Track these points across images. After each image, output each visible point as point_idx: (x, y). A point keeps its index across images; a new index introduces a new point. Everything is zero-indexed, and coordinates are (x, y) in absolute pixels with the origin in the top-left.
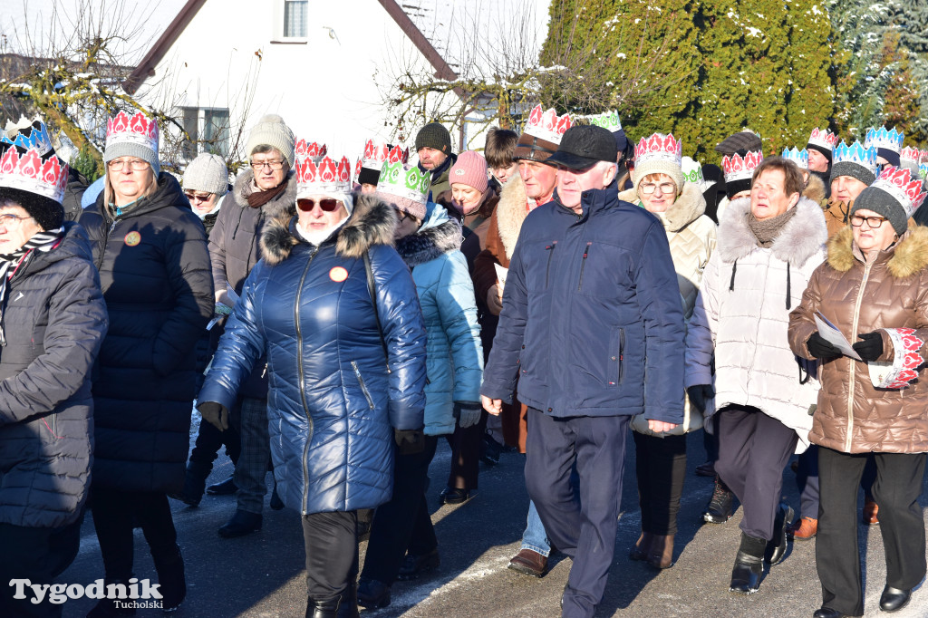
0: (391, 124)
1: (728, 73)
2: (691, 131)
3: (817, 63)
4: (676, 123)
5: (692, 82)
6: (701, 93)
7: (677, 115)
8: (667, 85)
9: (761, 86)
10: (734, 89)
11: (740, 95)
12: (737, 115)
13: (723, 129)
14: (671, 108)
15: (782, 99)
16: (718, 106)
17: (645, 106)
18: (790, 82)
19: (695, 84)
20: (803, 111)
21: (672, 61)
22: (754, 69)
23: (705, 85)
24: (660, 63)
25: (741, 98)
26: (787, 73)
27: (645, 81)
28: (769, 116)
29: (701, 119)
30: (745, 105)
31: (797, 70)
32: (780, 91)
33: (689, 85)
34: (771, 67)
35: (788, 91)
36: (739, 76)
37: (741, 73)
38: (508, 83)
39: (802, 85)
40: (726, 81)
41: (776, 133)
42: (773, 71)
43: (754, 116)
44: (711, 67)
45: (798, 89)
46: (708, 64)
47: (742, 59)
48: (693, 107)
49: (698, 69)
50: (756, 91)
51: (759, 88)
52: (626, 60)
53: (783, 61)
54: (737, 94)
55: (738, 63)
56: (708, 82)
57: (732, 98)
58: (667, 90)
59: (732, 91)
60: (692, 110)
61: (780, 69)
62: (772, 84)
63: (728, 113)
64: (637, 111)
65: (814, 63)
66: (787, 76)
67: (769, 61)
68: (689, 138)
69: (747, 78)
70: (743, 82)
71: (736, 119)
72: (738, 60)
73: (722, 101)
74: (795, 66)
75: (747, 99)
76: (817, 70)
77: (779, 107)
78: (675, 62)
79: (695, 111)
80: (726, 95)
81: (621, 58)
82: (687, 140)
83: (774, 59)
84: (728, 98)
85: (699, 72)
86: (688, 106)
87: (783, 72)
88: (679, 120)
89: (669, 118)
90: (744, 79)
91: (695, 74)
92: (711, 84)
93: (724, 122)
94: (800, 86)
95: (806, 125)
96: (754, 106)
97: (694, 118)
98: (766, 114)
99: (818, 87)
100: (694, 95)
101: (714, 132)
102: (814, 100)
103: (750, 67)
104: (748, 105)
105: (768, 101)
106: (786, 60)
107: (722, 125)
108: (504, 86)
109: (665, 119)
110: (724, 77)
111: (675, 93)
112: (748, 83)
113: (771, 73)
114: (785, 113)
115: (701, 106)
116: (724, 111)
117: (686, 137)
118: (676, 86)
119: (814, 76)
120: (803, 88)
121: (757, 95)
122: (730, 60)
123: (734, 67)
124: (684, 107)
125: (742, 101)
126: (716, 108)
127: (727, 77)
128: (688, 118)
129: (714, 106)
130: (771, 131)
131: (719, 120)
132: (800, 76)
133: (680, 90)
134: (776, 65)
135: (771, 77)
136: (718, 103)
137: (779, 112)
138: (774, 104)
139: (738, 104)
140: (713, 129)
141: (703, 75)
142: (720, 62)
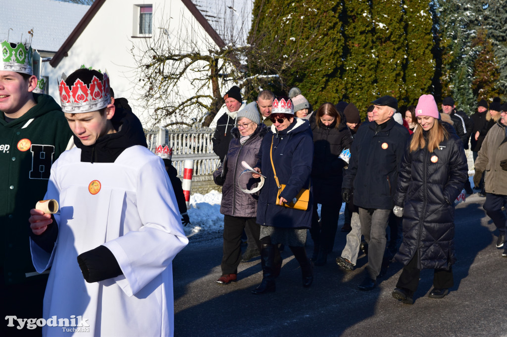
0: (143, 80)
1: (363, 50)
2: (338, 85)
3: (423, 46)
4: (327, 81)
5: (338, 56)
6: (346, 63)
7: (327, 75)
8: (321, 57)
9: (386, 59)
10: (368, 60)
11: (372, 64)
12: (370, 77)
13: (361, 84)
14: (323, 72)
15: (400, 67)
16: (357, 71)
17: (308, 70)
18: (405, 57)
19: (340, 57)
20: (415, 75)
21: (324, 42)
22: (382, 49)
23: (349, 58)
24: (317, 44)
25: (372, 66)
26: (404, 51)
27: (307, 55)
28: (391, 77)
29: (345, 79)
30: (376, 71)
31: (411, 49)
32: (398, 62)
33: (336, 57)
34: (393, 47)
35: (405, 62)
36: (372, 53)
37: (372, 51)
38: (215, 55)
39: (415, 58)
40: (362, 55)
41: (395, 88)
42: (394, 49)
43: (381, 77)
44: (353, 46)
45: (412, 61)
46: (351, 45)
47: (373, 42)
48: (339, 71)
49: (342, 47)
50: (383, 62)
51: (384, 60)
52: (295, 41)
53: (400, 43)
54: (369, 64)
55: (371, 44)
56: (351, 56)
57: (366, 66)
58: (322, 60)
59: (367, 61)
60: (339, 73)
61: (399, 48)
62: (394, 58)
63: (364, 75)
64: (302, 73)
65: (422, 45)
66: (404, 53)
67: (391, 44)
68: (337, 90)
69: (377, 54)
70: (374, 56)
71: (369, 79)
72: (370, 42)
73: (360, 68)
74: (410, 47)
75: (377, 67)
76: (424, 49)
77: (398, 72)
78: (326, 43)
79: (342, 74)
80: (363, 64)
81: (292, 40)
82: (335, 92)
83: (395, 42)
84: (364, 66)
85: (342, 49)
86: (335, 70)
87: (401, 50)
88: (330, 79)
89: (323, 78)
90: (374, 54)
91: (340, 50)
92: (353, 57)
93: (361, 81)
94: (413, 59)
95: (416, 83)
96: (382, 71)
97: (341, 78)
98: (389, 76)
99: (424, 60)
100: (339, 63)
101: (355, 87)
102: (422, 68)
103: (379, 47)
104: (378, 71)
105: (390, 67)
106: (403, 43)
107: (360, 82)
108: (212, 57)
109: (320, 78)
110: (361, 52)
111: (326, 62)
112: (378, 56)
113: (392, 51)
114: (402, 76)
115: (346, 70)
116: (361, 74)
117: (334, 89)
118: (327, 58)
119: (422, 53)
120: (415, 60)
121: (384, 64)
122: (365, 43)
123: (368, 47)
124: (332, 71)
125: (373, 68)
126: (356, 72)
127: (363, 53)
128: (336, 78)
129: (354, 71)
130: (393, 86)
131: (358, 79)
132: (413, 53)
133: (329, 60)
134: (396, 46)
135: (392, 54)
136: (357, 69)
137: (398, 75)
138: (394, 70)
139: (371, 70)
140: (354, 85)
141: (346, 52)
142: (359, 44)
